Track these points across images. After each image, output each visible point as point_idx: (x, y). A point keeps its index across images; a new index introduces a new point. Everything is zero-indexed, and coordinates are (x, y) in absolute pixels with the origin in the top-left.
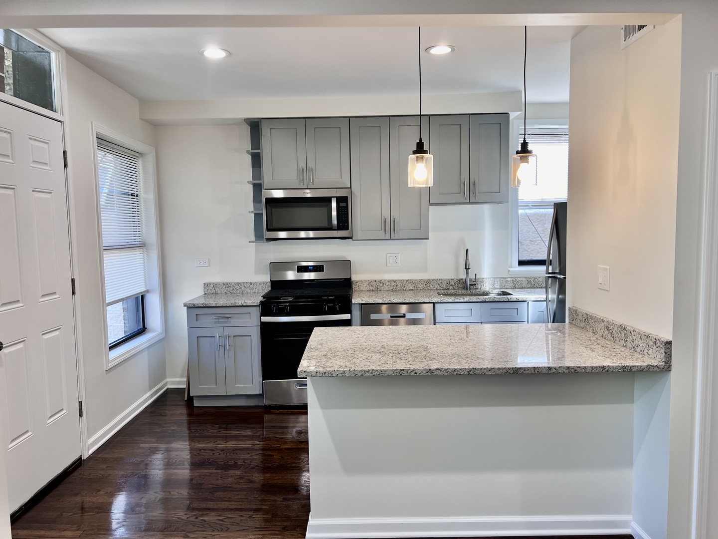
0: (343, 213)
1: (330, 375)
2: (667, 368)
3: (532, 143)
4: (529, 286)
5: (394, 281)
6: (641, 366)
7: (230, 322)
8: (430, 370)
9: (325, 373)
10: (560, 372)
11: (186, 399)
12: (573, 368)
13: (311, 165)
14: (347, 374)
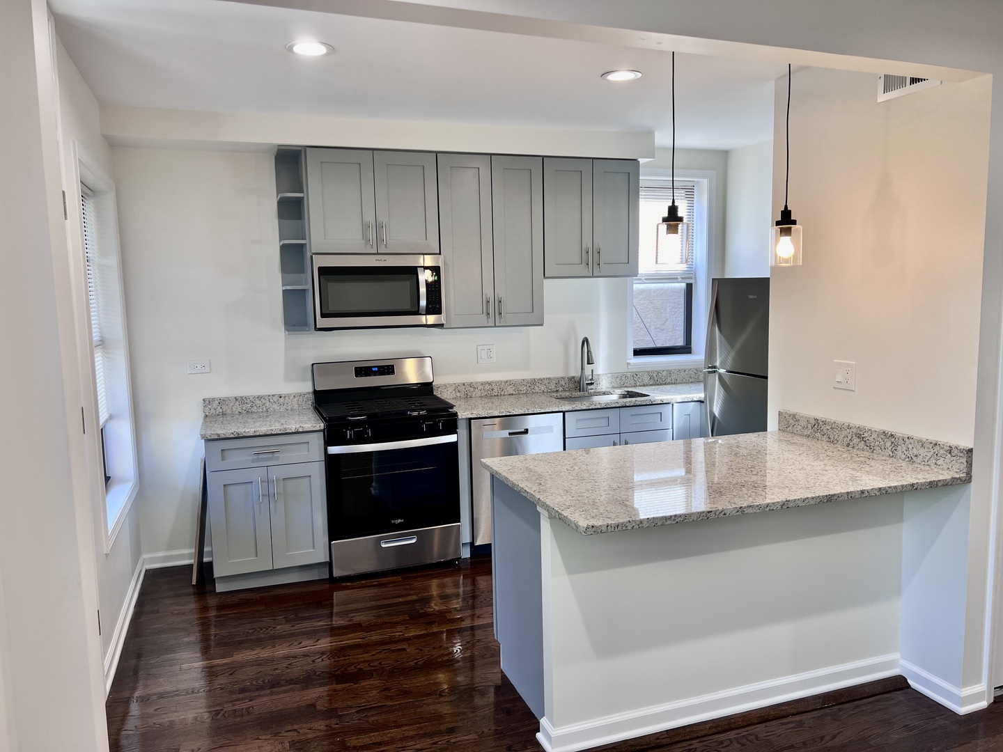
0: (434, 289)
1: (624, 528)
2: (968, 479)
3: (644, 198)
4: (651, 383)
5: (489, 384)
6: (946, 480)
7: (277, 458)
8: (741, 508)
9: (618, 526)
10: (873, 494)
11: (194, 582)
12: (885, 489)
13: (382, 218)
14: (645, 525)
